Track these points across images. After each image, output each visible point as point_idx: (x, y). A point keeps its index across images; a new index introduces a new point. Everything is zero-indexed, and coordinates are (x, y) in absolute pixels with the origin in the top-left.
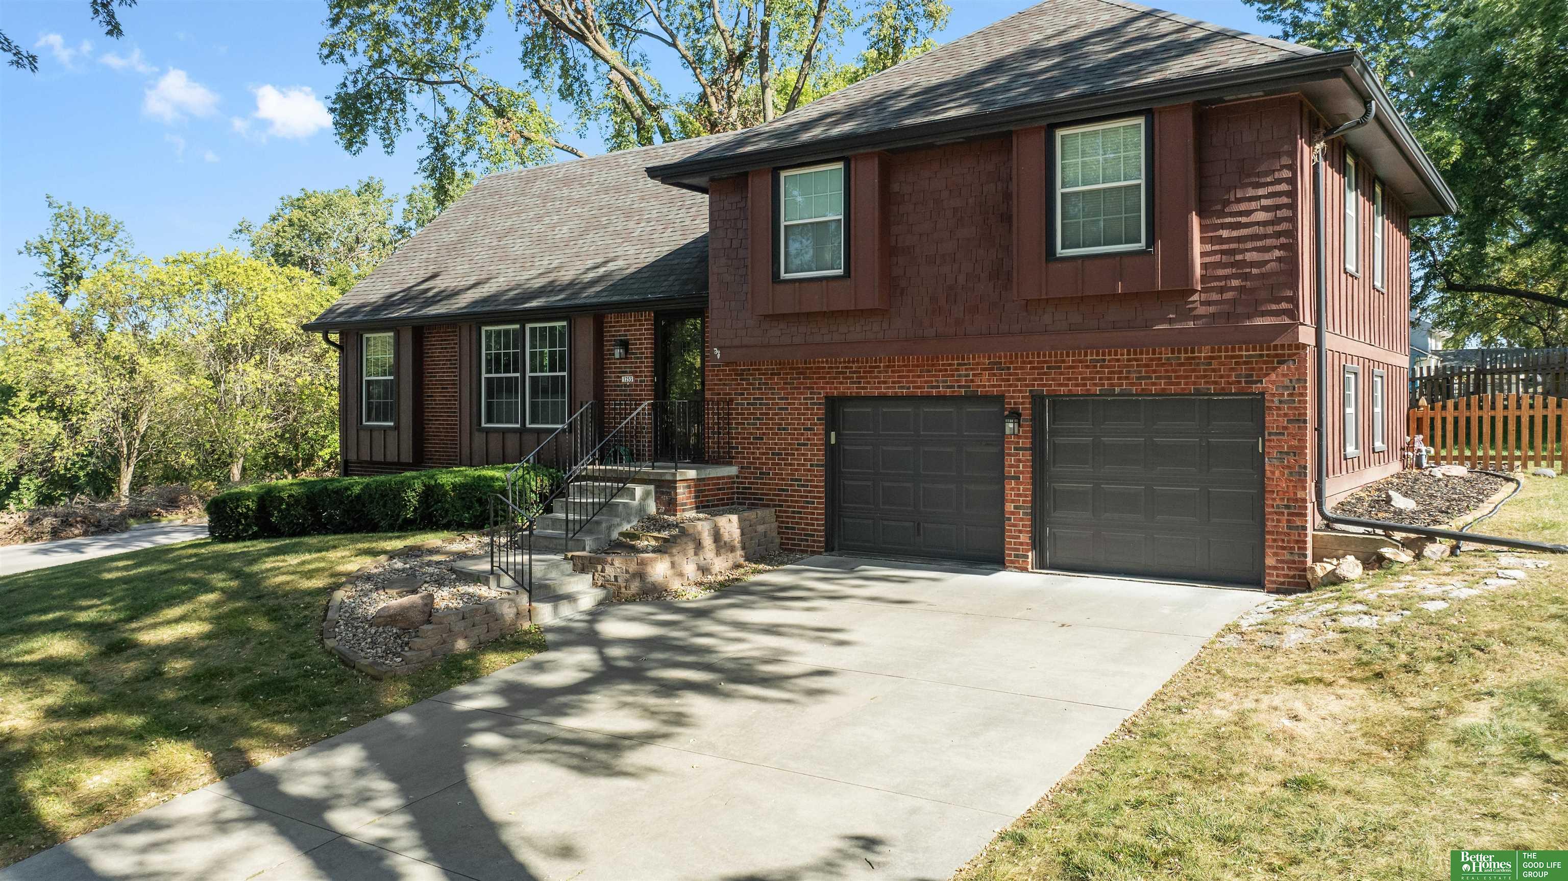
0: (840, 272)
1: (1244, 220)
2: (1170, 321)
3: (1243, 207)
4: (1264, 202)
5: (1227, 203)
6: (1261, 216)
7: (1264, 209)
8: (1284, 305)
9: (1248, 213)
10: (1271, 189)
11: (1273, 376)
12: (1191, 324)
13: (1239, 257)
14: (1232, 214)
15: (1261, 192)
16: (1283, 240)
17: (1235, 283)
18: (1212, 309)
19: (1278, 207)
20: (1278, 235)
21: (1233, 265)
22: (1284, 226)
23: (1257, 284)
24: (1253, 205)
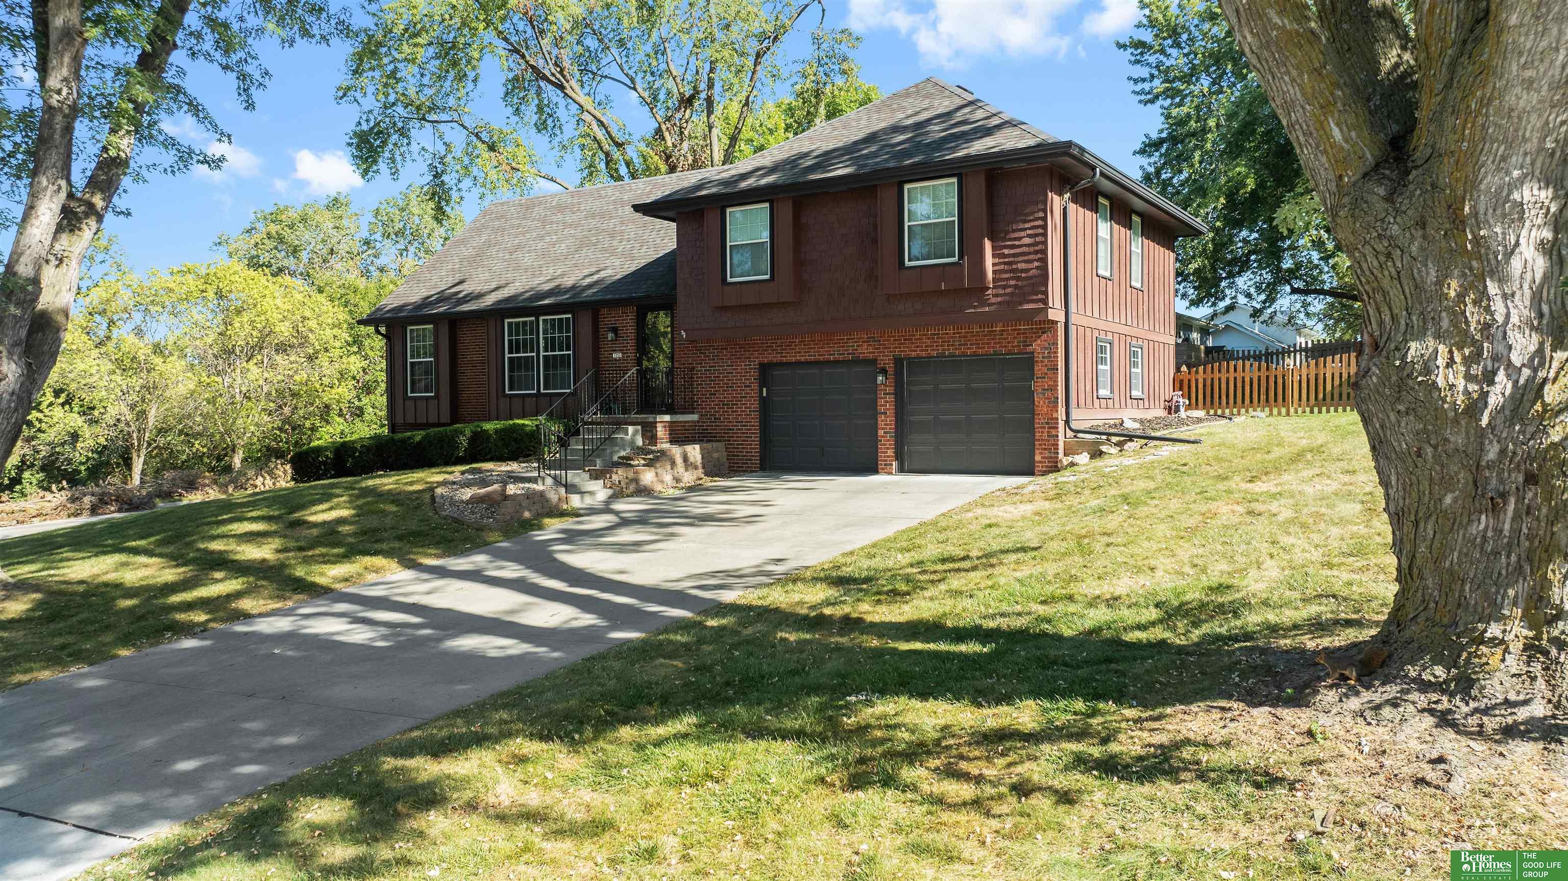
0: (767, 277)
1: (1017, 243)
2: (975, 307)
3: (1016, 235)
4: (1029, 232)
5: (1007, 233)
6: (1027, 241)
7: (1029, 236)
8: (1040, 296)
9: (1020, 239)
10: (1033, 224)
11: (1039, 342)
12: (987, 309)
13: (1014, 267)
14: (1010, 240)
15: (1027, 225)
16: (1039, 256)
17: (1012, 282)
18: (999, 299)
19: (1036, 235)
20: (1036, 252)
21: (1011, 271)
22: (1040, 247)
23: (1025, 283)
24: (1022, 234)
